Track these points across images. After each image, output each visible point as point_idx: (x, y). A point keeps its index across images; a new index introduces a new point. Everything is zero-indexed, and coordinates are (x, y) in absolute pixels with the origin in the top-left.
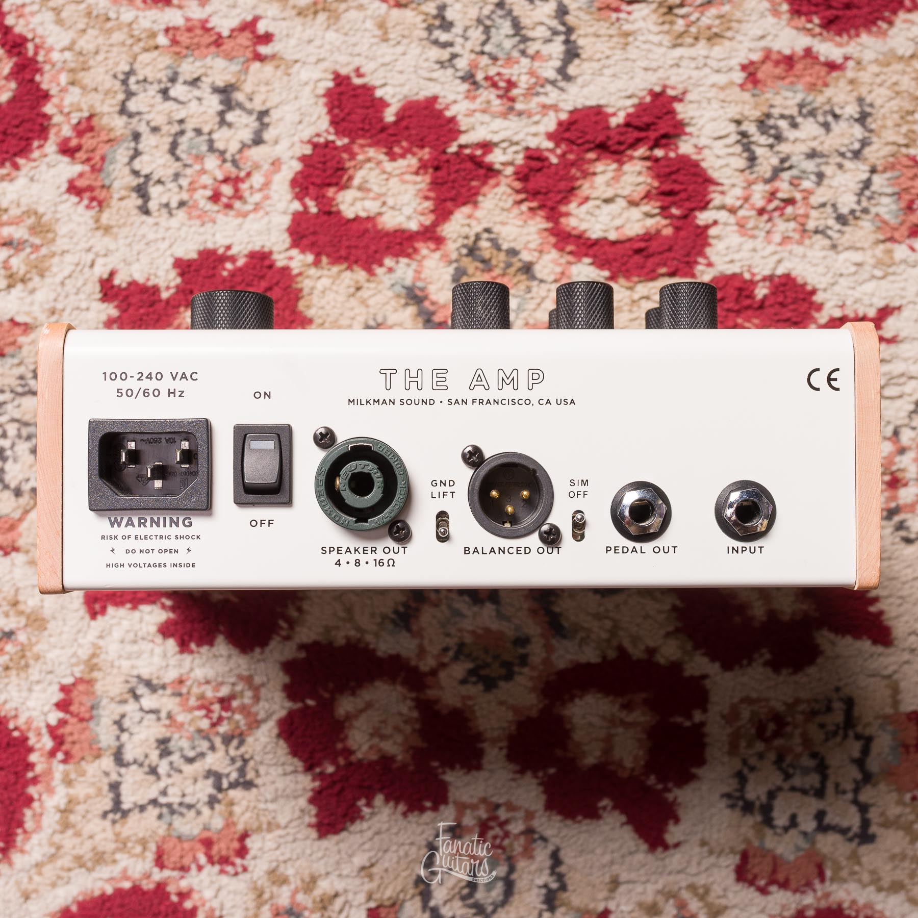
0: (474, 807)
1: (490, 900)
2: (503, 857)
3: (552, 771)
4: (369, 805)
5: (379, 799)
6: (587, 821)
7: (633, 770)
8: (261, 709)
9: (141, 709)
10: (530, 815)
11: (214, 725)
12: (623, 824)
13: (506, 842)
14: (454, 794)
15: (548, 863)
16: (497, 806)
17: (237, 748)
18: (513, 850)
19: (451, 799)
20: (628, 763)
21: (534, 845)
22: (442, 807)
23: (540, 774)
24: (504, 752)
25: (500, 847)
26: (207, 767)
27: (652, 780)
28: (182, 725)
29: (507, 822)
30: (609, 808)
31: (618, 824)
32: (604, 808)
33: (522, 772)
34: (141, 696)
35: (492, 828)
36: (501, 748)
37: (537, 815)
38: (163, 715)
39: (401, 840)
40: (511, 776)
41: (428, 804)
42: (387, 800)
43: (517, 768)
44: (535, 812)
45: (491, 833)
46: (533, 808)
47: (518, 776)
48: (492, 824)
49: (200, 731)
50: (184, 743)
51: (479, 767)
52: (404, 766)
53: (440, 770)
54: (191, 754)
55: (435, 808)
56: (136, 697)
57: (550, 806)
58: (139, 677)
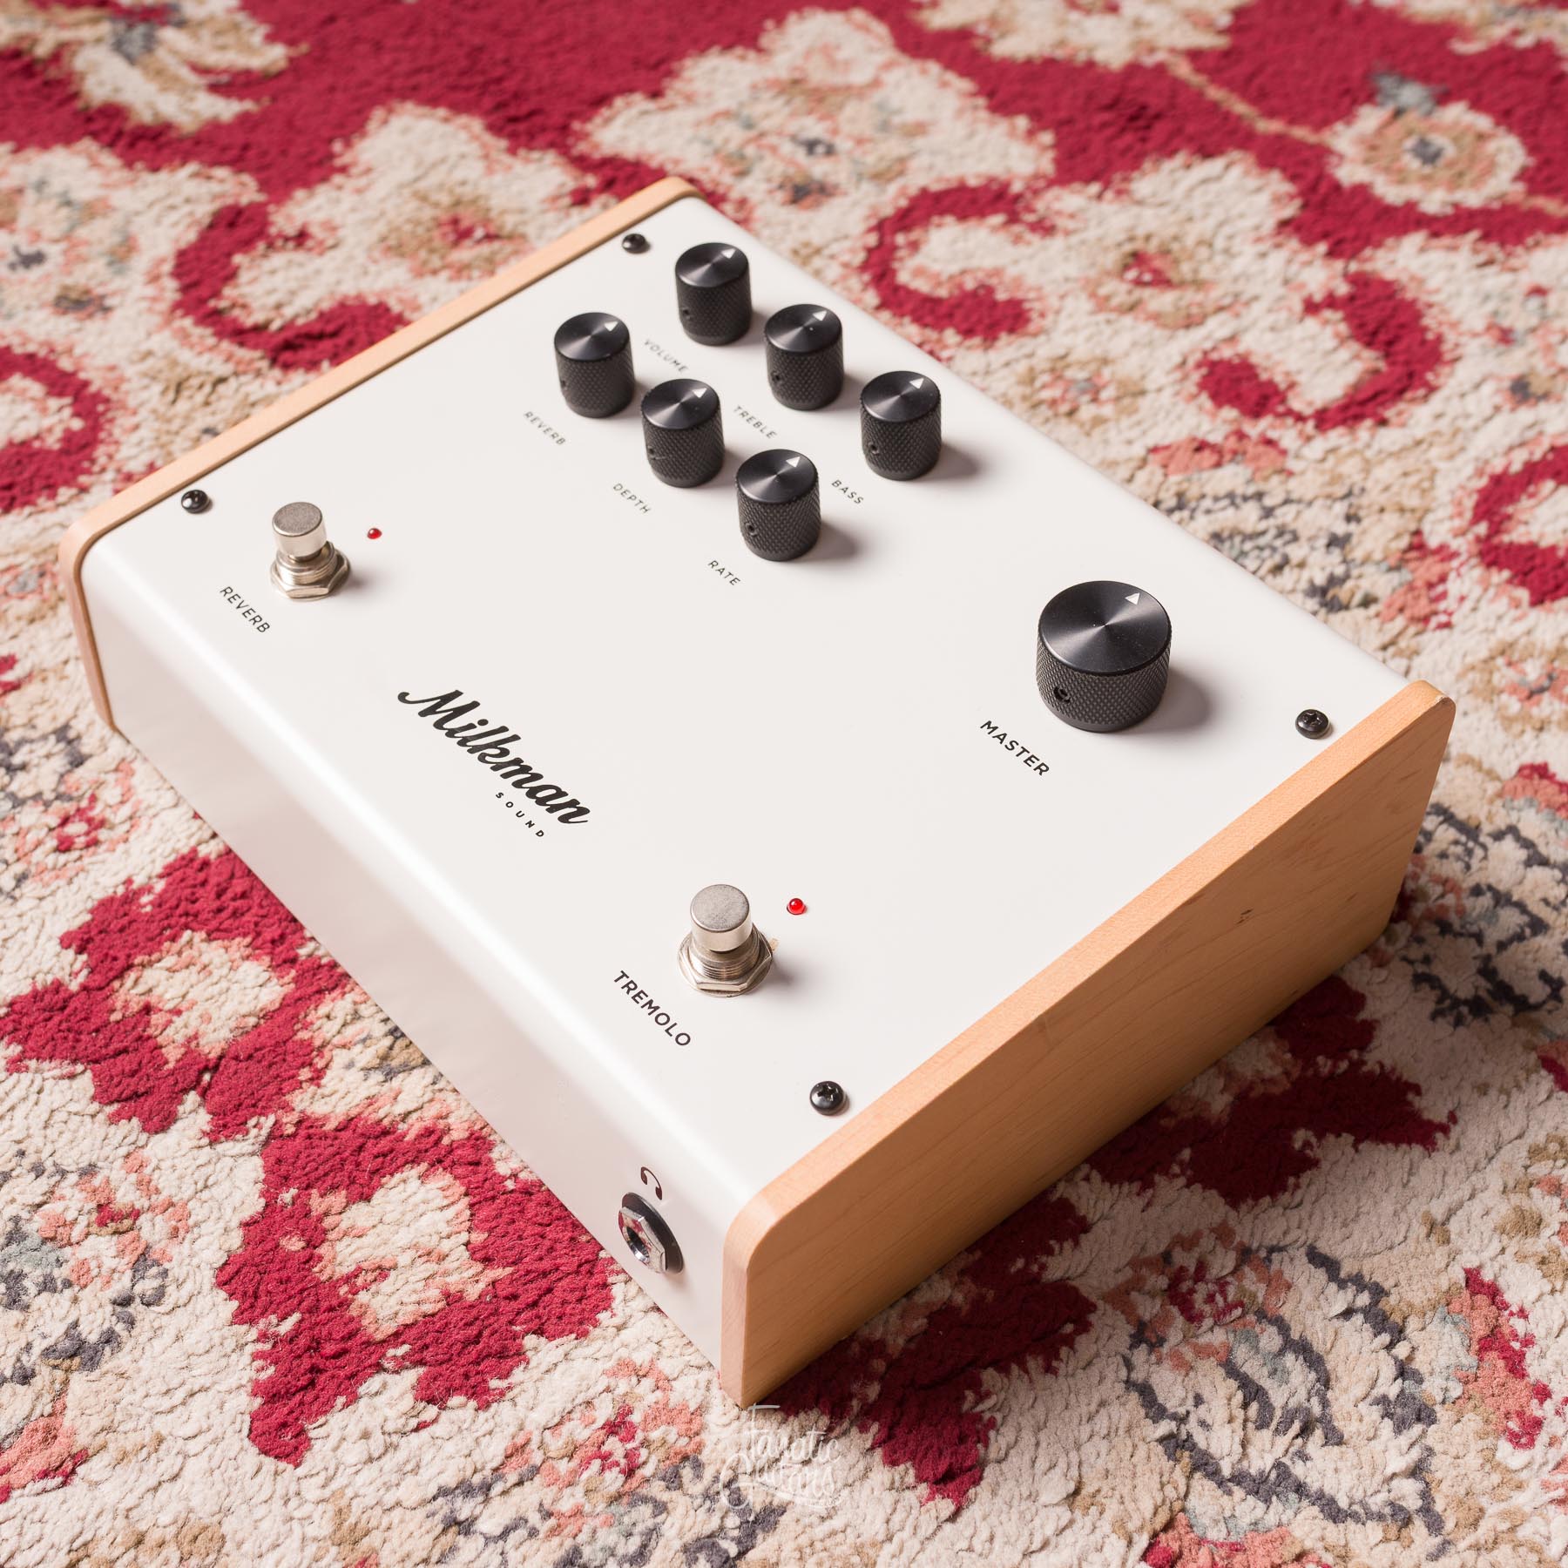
0: (1135, 1284)
1: (1302, 1395)
2: (1251, 1318)
3: (1186, 1154)
4: (982, 1397)
5: (989, 1376)
6: (1305, 1178)
7: (1287, 1073)
8: (685, 1391)
9: (488, 1539)
10: (1223, 1234)
11: (630, 1472)
12: (1355, 1146)
13: (1232, 1292)
14: (1089, 1287)
15: (1321, 1275)
16: (1166, 1257)
17: (699, 1477)
18: (1254, 1296)
19: (1093, 1298)
20: (1272, 1070)
21: (1275, 1267)
22: (1093, 1318)
23: (1176, 1169)
24: (1096, 1176)
25: (1230, 1308)
26: (677, 1545)
27: (1324, 1064)
28: (578, 1513)
29: (1202, 1268)
30: (1314, 1140)
31: (1350, 1150)
32: (1307, 1144)
33: (1148, 1184)
34: (472, 1520)
35: (1192, 1291)
36: (1087, 1179)
37: (1232, 1223)
38: (534, 1519)
39: (1084, 1410)
40: (1140, 1202)
41: (1069, 1328)
42: (1004, 1370)
43: (1136, 1186)
44: (1224, 1224)
45: (1199, 1298)
46: (1217, 1219)
47: (1150, 1192)
48: (1185, 1286)
49: (616, 1498)
50: (608, 1537)
51: (1084, 1226)
52: (977, 1303)
53: (1035, 1268)
54: (634, 1544)
55: (1084, 1327)
56: (464, 1527)
57: (1234, 1199)
58: (443, 1492)
